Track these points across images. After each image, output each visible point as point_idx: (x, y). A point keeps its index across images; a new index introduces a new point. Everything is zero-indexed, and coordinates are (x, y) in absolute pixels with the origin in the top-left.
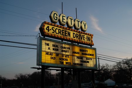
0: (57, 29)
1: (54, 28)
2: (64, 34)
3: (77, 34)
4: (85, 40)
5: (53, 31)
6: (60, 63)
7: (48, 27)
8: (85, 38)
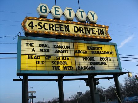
0: (47, 24)
1: (42, 23)
2: (59, 29)
3: (80, 27)
4: (95, 34)
5: (40, 27)
6: (54, 69)
7: (32, 23)
8: (95, 31)
